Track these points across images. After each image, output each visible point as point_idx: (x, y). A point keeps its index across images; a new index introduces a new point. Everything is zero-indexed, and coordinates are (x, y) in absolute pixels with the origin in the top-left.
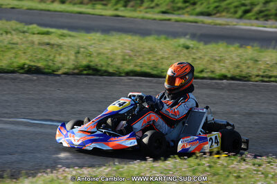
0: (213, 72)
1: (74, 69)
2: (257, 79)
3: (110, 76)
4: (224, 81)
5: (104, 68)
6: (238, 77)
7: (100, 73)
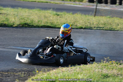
0: (76, 26)
1: (19, 25)
2: (95, 28)
3: (35, 28)
4: (82, 30)
5: (31, 24)
6: (87, 28)
7: (30, 26)
